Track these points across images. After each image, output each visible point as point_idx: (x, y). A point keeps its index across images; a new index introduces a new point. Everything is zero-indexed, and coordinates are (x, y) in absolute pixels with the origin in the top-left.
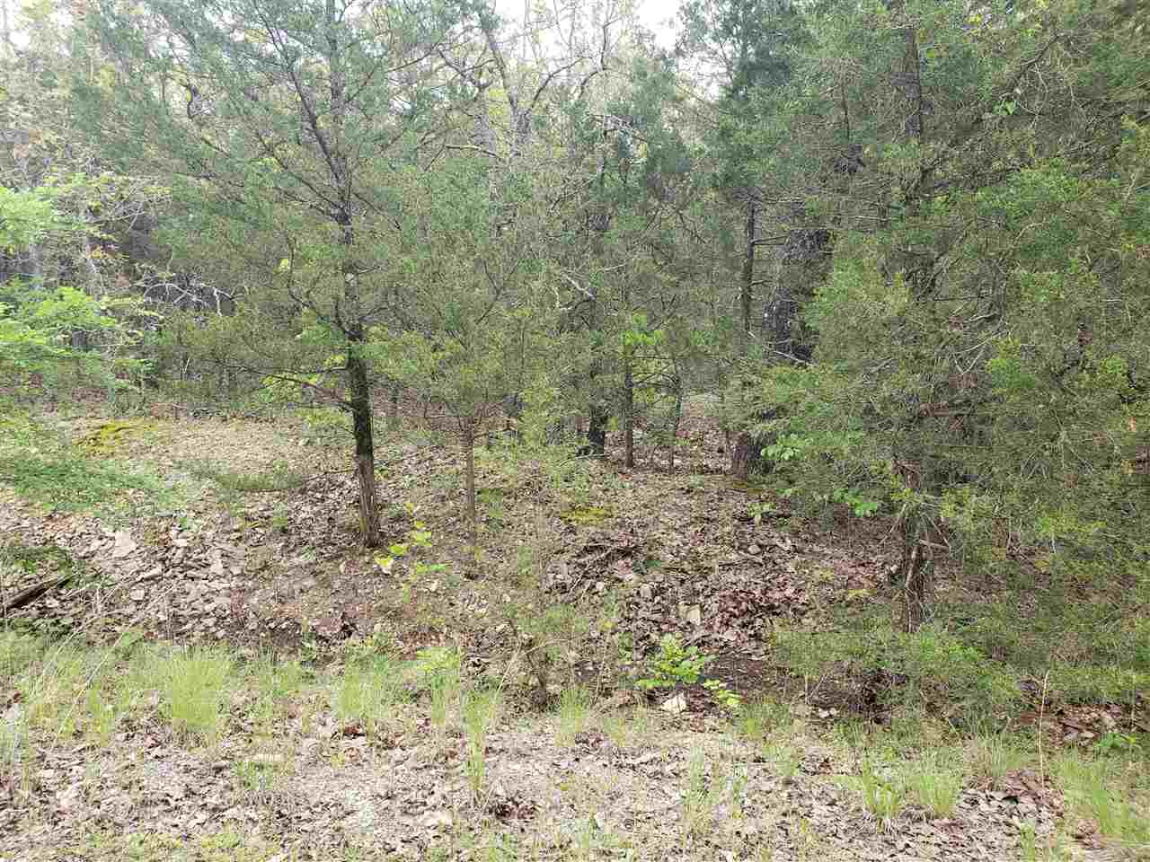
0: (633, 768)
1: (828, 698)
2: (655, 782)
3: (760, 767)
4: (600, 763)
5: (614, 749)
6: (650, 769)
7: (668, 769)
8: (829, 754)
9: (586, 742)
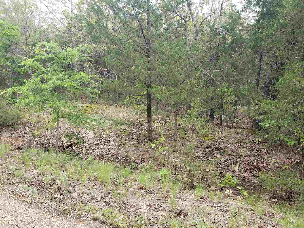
0: (215, 207)
1: (275, 196)
2: (221, 212)
3: (253, 212)
4: (206, 205)
5: (211, 202)
6: (220, 208)
7: (225, 209)
8: (274, 212)
9: (203, 199)
